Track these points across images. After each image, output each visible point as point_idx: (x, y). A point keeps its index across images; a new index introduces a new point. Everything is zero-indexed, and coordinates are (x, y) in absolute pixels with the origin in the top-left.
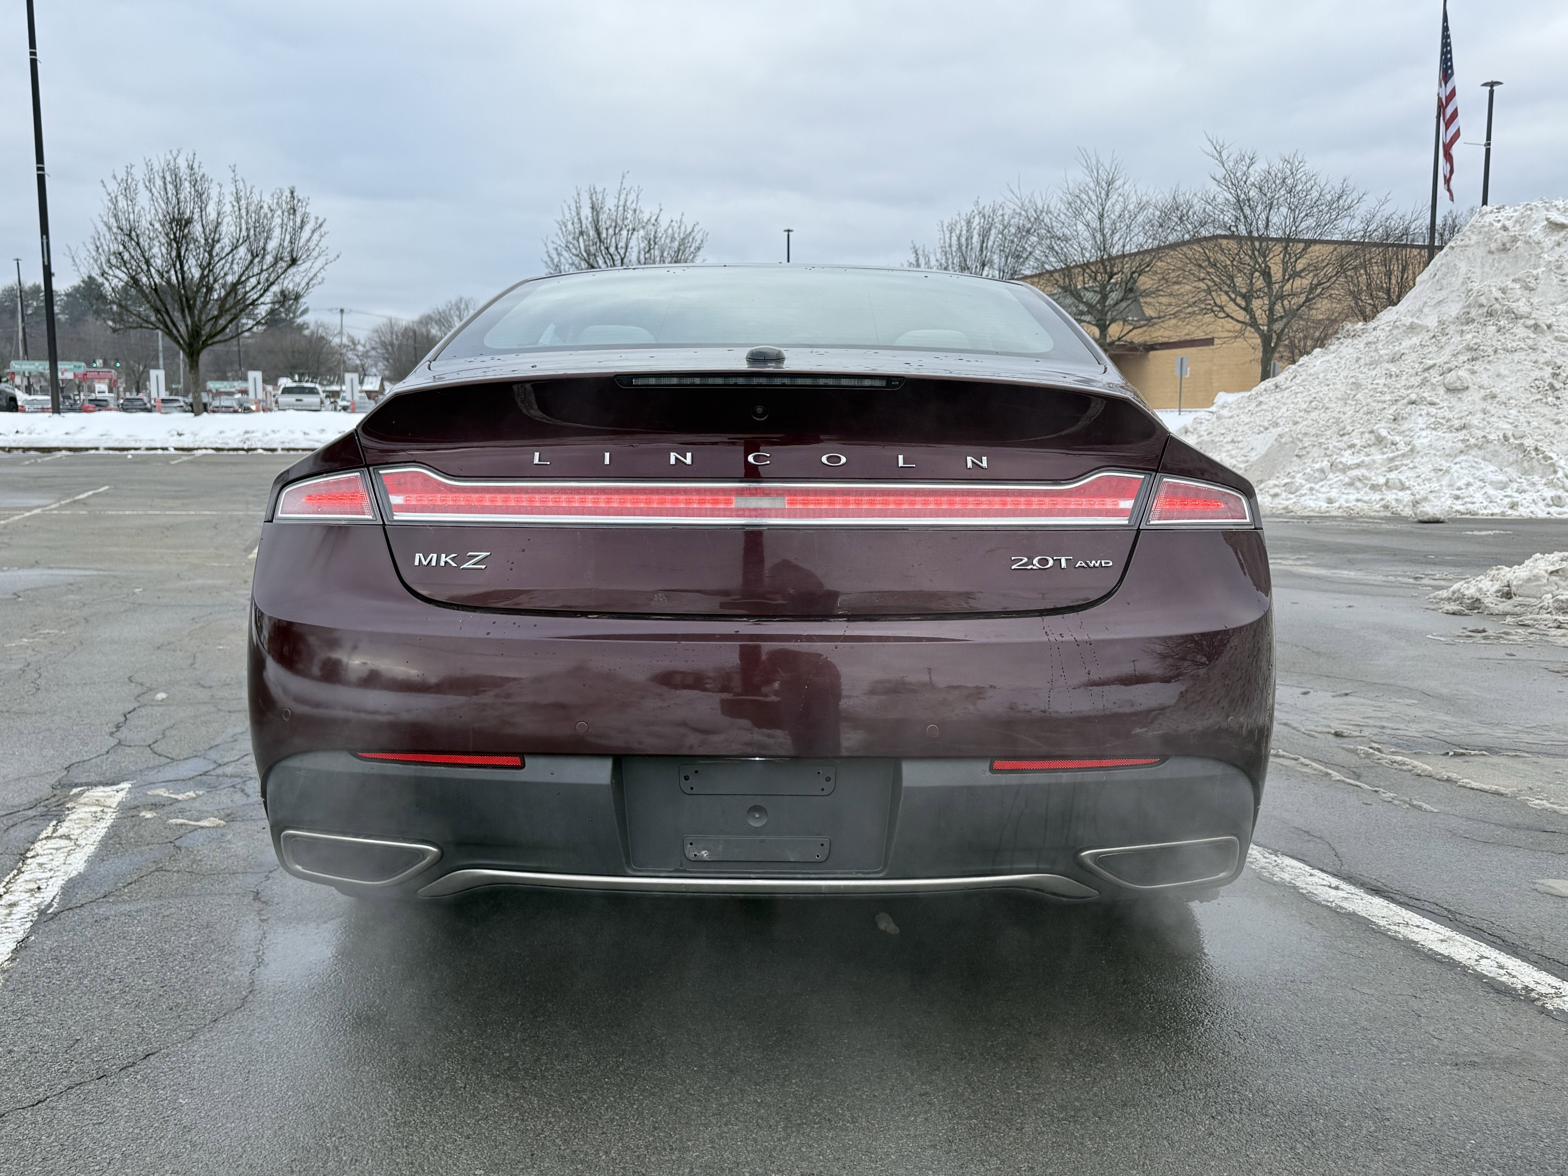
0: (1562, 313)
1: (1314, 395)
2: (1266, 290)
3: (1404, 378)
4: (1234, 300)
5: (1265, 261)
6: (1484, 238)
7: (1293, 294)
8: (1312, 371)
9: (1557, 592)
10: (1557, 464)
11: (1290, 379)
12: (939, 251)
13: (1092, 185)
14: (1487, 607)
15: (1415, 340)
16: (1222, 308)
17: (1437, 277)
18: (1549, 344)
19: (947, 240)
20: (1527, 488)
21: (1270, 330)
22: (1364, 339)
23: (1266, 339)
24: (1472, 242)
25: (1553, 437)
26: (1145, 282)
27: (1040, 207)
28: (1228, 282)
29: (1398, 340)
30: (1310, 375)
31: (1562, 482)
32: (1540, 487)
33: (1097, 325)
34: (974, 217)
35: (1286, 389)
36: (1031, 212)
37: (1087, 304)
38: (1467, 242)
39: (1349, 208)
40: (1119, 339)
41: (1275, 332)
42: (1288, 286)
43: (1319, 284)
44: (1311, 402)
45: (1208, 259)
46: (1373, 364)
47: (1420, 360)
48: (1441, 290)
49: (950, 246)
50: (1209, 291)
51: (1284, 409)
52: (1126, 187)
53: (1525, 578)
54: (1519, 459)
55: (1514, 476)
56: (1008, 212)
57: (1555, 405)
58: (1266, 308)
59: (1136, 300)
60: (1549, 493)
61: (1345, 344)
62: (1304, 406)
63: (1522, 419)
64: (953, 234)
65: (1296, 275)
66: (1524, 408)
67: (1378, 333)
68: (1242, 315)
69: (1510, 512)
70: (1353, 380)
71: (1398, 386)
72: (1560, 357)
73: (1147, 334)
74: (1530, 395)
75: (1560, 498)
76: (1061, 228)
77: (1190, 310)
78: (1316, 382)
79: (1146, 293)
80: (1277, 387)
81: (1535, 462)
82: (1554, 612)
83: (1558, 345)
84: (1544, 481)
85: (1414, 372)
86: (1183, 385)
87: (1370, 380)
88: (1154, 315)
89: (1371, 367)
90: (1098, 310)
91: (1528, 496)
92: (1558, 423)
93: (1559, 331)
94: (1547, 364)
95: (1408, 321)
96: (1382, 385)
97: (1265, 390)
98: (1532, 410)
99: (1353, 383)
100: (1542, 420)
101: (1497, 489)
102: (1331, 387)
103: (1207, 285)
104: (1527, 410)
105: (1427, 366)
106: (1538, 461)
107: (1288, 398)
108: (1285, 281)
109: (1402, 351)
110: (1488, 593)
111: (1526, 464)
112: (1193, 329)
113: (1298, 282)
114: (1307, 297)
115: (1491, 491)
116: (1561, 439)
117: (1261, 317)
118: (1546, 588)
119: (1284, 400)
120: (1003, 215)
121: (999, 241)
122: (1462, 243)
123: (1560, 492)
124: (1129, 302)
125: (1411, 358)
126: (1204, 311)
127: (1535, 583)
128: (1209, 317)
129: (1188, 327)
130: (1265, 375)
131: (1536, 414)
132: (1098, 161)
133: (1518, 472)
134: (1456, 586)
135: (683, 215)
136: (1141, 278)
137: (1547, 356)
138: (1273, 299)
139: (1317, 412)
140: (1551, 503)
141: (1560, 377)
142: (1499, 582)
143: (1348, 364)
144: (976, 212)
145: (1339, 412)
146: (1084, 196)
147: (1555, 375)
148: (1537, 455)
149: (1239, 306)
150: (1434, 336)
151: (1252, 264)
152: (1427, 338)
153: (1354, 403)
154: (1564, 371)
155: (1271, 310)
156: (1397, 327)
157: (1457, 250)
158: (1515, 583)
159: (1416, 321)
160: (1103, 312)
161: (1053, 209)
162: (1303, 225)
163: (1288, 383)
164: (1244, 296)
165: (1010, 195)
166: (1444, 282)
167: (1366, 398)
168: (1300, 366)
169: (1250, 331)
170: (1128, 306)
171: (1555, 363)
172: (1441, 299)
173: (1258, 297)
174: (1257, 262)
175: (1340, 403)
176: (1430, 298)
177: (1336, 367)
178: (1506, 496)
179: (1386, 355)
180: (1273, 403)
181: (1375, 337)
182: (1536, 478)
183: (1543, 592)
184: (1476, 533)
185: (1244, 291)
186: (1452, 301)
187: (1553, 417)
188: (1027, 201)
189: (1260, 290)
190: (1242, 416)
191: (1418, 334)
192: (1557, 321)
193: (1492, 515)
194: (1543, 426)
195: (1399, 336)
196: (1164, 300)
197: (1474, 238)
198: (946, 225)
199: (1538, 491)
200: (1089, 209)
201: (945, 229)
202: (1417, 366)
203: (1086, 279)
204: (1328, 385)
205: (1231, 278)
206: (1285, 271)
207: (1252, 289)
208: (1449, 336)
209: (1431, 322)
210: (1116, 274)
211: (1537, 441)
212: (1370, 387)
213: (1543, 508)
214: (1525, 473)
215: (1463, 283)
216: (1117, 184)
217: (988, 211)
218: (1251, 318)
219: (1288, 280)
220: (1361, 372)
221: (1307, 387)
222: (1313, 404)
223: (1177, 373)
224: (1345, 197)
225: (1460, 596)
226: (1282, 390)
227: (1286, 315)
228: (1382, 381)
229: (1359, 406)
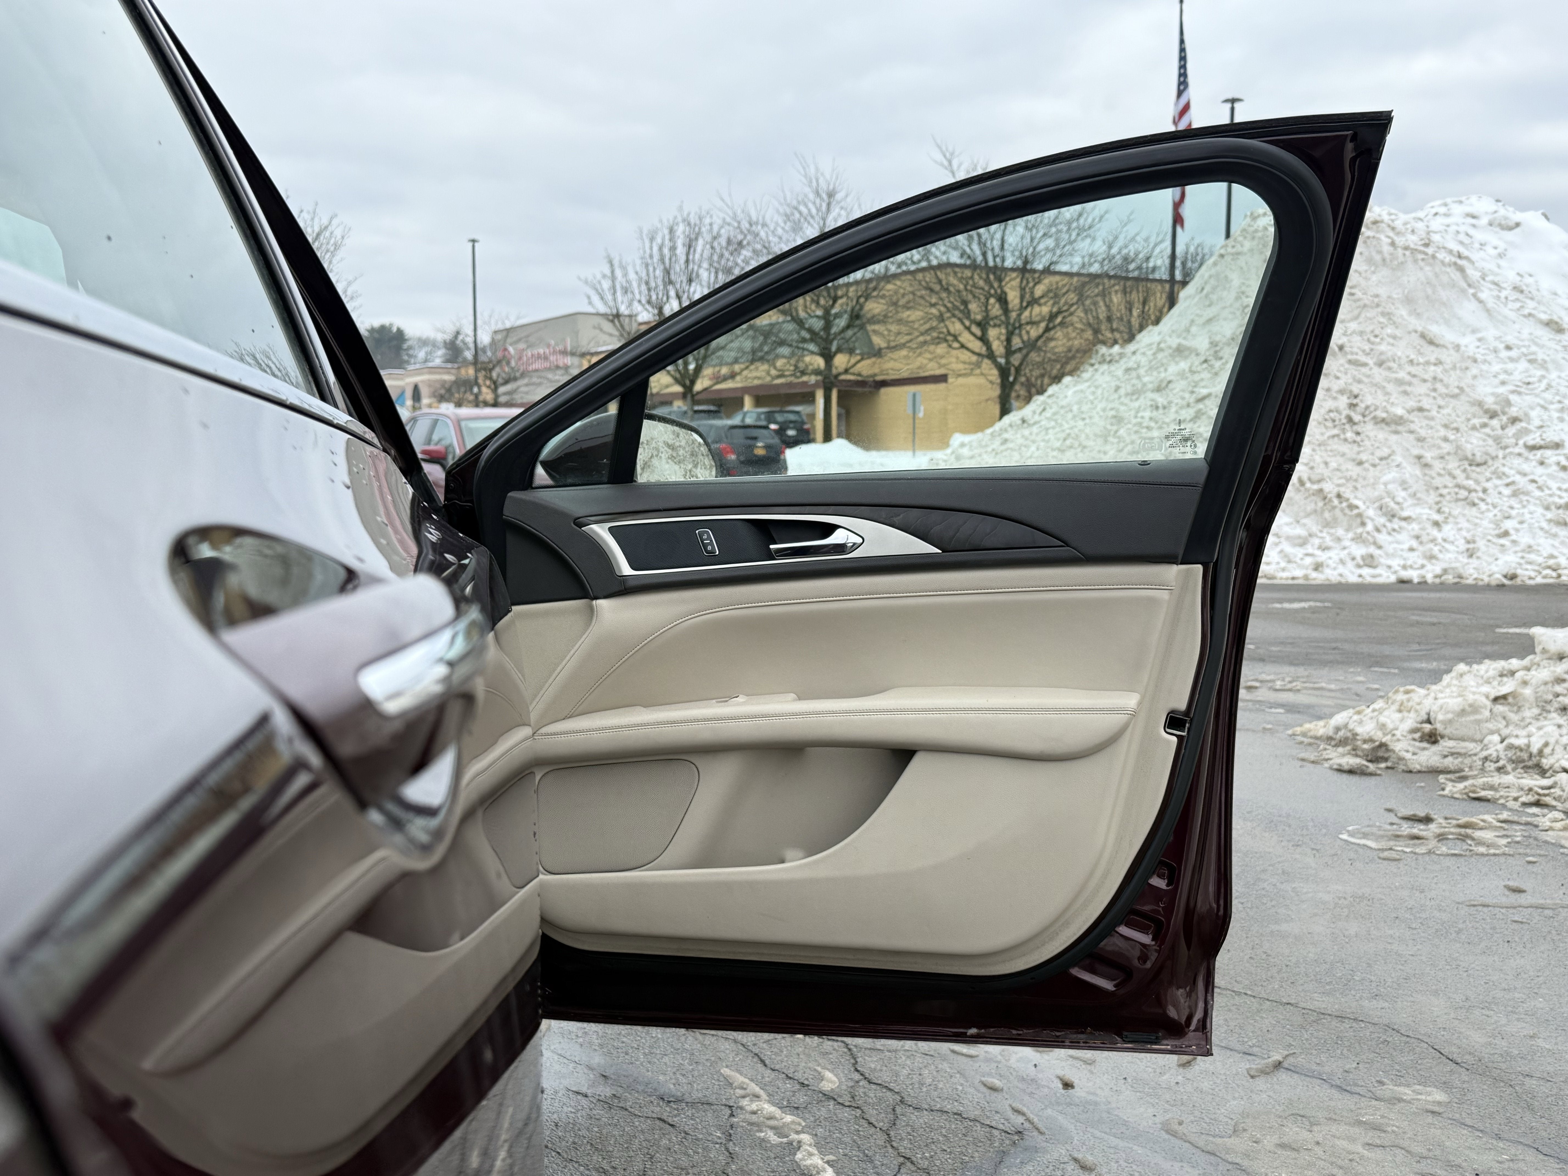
0: (1354, 332)
1: (1068, 431)
2: (1003, 318)
3: (1173, 409)
4: (968, 329)
5: (1000, 287)
6: (1258, 245)
7: (1031, 323)
8: (1064, 403)
9: (1505, 732)
10: (1365, 514)
11: (1038, 411)
12: (638, 262)
13: (812, 196)
14: (1401, 759)
15: (1184, 365)
16: (955, 338)
17: (1205, 292)
18: (1342, 369)
19: (648, 251)
20: (1331, 544)
21: (1008, 362)
22: (1123, 364)
23: (1004, 372)
24: (1245, 249)
25: (1356, 480)
26: (873, 307)
27: (754, 219)
28: (962, 307)
29: (1163, 365)
30: (1062, 407)
31: (1373, 537)
32: (1347, 543)
33: (821, 355)
34: (677, 224)
35: (1035, 423)
36: (745, 225)
37: (810, 330)
38: (1238, 248)
39: (1090, 228)
40: (846, 371)
41: (1013, 365)
42: (1026, 313)
43: (1059, 312)
44: (1065, 440)
45: (940, 282)
46: (1136, 393)
47: (1190, 389)
48: (1210, 306)
49: (651, 256)
50: (941, 318)
51: (1033, 448)
52: (849, 199)
53: (1457, 709)
54: (1318, 509)
55: (1315, 529)
56: (718, 222)
57: (1355, 442)
58: (1003, 338)
59: (862, 327)
60: (1359, 551)
61: (1101, 370)
62: (1058, 444)
63: (1317, 458)
64: (654, 245)
65: (1034, 302)
66: (1320, 445)
67: (1138, 357)
68: (977, 345)
69: (1314, 575)
70: (1113, 413)
71: (1167, 420)
72: (1355, 384)
73: (877, 366)
74: (1324, 430)
75: (1372, 556)
76: (779, 243)
77: (921, 339)
78: (1070, 415)
79: (873, 320)
80: (1024, 421)
81: (1337, 512)
82: (1509, 768)
83: (1353, 370)
84: (1350, 535)
85: (1184, 403)
86: (917, 425)
87: (1133, 413)
88: (883, 345)
89: (1134, 397)
90: (821, 338)
91: (1334, 555)
92: (1360, 463)
93: (1352, 353)
94: (1342, 392)
95: (1174, 342)
96: (1147, 419)
97: (1011, 425)
98: (1329, 448)
99: (1115, 417)
100: (1341, 460)
101: (1295, 545)
102: (1087, 421)
103: (940, 311)
104: (1323, 448)
105: (1200, 396)
106: (1342, 510)
107: (1037, 434)
108: (1022, 309)
109: (1169, 379)
110: (1398, 733)
111: (1327, 515)
112: (925, 362)
113: (1036, 309)
114: (1047, 326)
115: (1289, 549)
116: (1365, 483)
117: (998, 347)
118: (1490, 726)
119: (1033, 437)
120: (711, 225)
121: (706, 254)
122: (1234, 250)
123: (1372, 550)
124: (856, 330)
125: (1179, 386)
126: (938, 341)
127: (1472, 718)
128: (941, 349)
129: (920, 359)
130: (1005, 411)
131: (1335, 453)
132: (817, 169)
133: (1318, 524)
134: (1339, 719)
135: (317, 204)
137: (1341, 384)
138: (1010, 328)
139: (1072, 451)
140: (1361, 563)
141: (1358, 409)
142: (1412, 715)
143: (1106, 394)
144: (679, 219)
145: (1099, 452)
146: (802, 208)
147: (1352, 406)
148: (1341, 503)
149: (974, 335)
150: (1206, 361)
151: (987, 288)
152: (1197, 363)
153: (1116, 440)
154: (1362, 401)
155: (1009, 340)
156: (1162, 350)
157: (1228, 258)
158: (1440, 717)
159: (1184, 342)
160: (828, 341)
161: (768, 221)
162: (1041, 246)
163: (1037, 418)
164: (978, 324)
165: (720, 204)
166: (1214, 297)
167: (1129, 434)
168: (1049, 397)
169: (987, 364)
170: (855, 334)
171: (1351, 392)
172: (1211, 315)
173: (995, 326)
174: (992, 286)
175: (1100, 441)
176: (1197, 315)
177: (1091, 398)
178: (1307, 555)
179: (1151, 382)
180: (1020, 441)
181: (1135, 362)
182: (1340, 532)
183: (1485, 731)
184: (1287, 605)
185: (979, 317)
186: (1225, 319)
187: (1354, 456)
188: (739, 212)
189: (996, 317)
190: (985, 456)
191: (1186, 358)
192: (1350, 341)
193: (1293, 578)
194: (1343, 468)
195: (1165, 361)
196: (894, 328)
197: (1247, 245)
198: (645, 231)
199: (1344, 548)
200: (809, 223)
201: (645, 237)
202: (1187, 395)
203: (808, 303)
204: (1084, 419)
205: (965, 303)
206: (1022, 298)
207: (987, 315)
208: (1224, 361)
209: (1201, 343)
210: (841, 297)
211: (1339, 485)
212: (1134, 421)
213: (1354, 569)
214: (1327, 525)
215: (1238, 298)
216: (839, 196)
217: (693, 219)
218: (988, 349)
219: (1026, 307)
220: (1122, 404)
221: (1059, 421)
222: (1068, 442)
223: (910, 411)
224: (1085, 215)
225: (1349, 734)
226: (1030, 425)
227: (1025, 347)
228: (1147, 414)
229: (1122, 445)
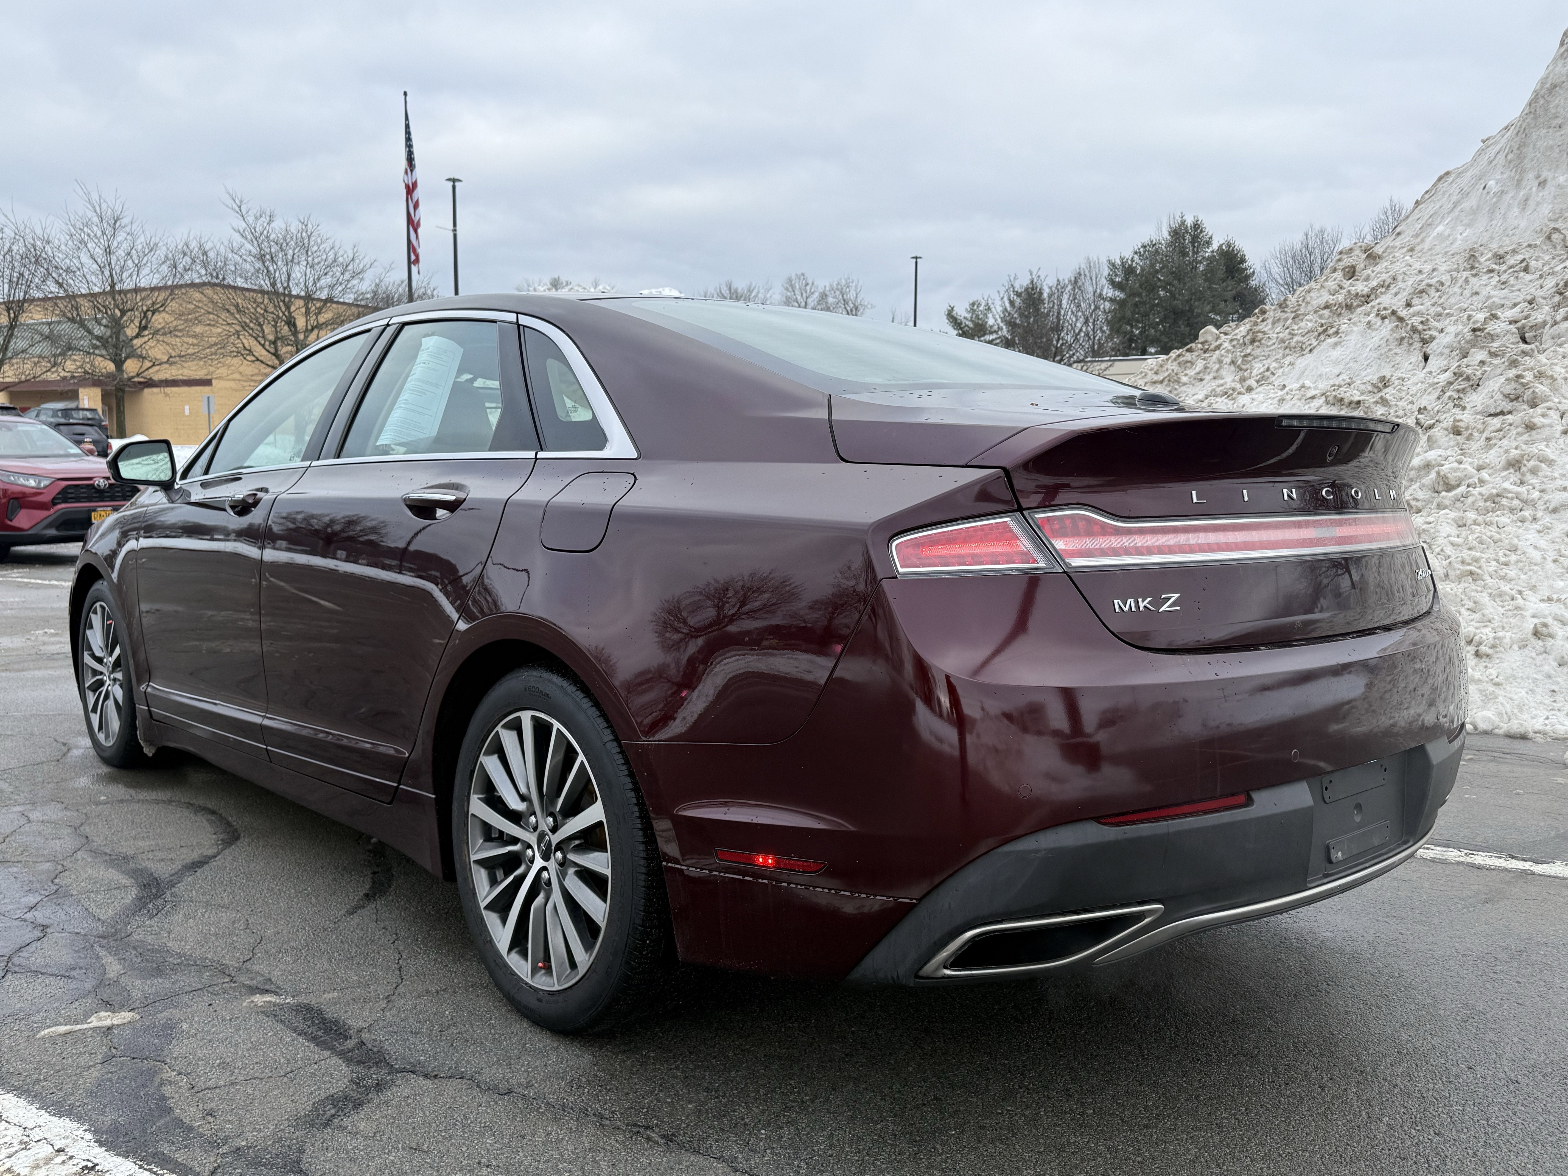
2: (292, 338)
4: (263, 346)
5: (288, 311)
13: (96, 219)
16: (250, 352)
27: (39, 236)
33: (111, 360)
40: (138, 375)
50: (237, 335)
52: (134, 226)
65: (319, 326)
90: (111, 344)
103: (236, 329)
108: (310, 332)
132: (100, 197)
136: (155, 317)
149: (268, 351)
151: (276, 311)
160: (118, 348)
161: (54, 240)
164: (273, 343)
170: (142, 343)
173: (285, 344)
174: (281, 311)
185: (272, 338)
189: (286, 338)
205: (258, 325)
206: (309, 322)
207: (279, 336)
210: (129, 311)
216: (124, 221)
219: (313, 331)
